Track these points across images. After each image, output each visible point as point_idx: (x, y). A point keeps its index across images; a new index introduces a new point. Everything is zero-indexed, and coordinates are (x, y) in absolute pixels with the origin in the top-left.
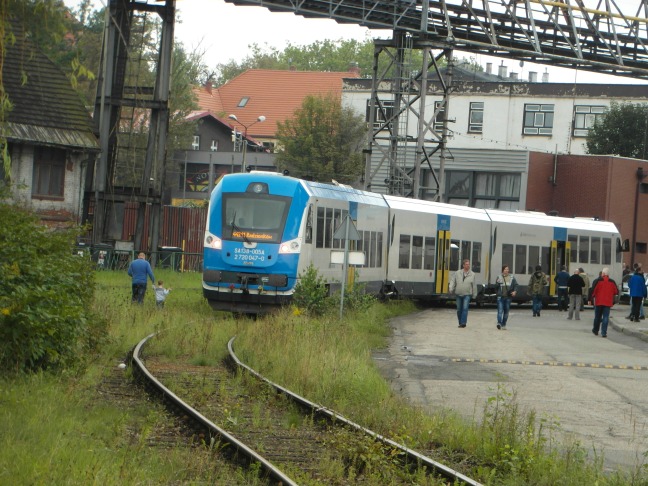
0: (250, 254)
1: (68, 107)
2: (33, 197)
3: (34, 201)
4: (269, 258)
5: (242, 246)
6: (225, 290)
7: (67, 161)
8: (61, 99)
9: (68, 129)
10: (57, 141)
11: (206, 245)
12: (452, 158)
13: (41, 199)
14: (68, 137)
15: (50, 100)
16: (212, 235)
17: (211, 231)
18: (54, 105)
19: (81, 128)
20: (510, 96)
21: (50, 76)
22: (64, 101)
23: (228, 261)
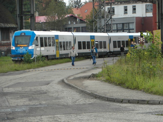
0: (22, 50)
1: (9, 18)
2: (2, 40)
3: (2, 41)
4: (26, 50)
5: (20, 48)
6: (17, 59)
7: (10, 31)
8: (7, 16)
9: (9, 23)
10: (6, 26)
11: (12, 49)
12: (114, 21)
13: (4, 41)
14: (9, 25)
15: (4, 16)
16: (13, 46)
17: (12, 45)
18: (5, 18)
19: (12, 22)
20: (142, 3)
21: (4, 10)
22: (8, 16)
23: (17, 52)
